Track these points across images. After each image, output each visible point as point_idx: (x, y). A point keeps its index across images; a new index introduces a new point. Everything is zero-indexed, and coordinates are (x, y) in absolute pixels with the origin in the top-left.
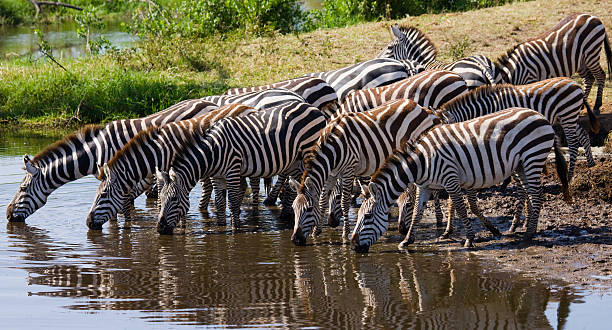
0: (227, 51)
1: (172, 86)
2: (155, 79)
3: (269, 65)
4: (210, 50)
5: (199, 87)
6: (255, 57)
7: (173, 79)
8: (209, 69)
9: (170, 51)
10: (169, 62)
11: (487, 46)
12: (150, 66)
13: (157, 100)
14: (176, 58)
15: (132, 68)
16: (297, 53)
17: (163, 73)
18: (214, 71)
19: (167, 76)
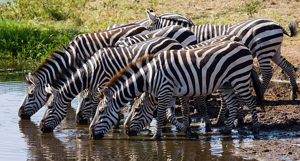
0: (79, 6)
1: (37, 31)
2: (24, 26)
3: (110, 16)
4: (66, 5)
5: (57, 32)
6: (99, 10)
7: (38, 26)
8: (65, 19)
9: (36, 5)
10: (35, 13)
11: (274, 4)
12: (21, 16)
13: (25, 42)
14: (40, 10)
15: (8, 17)
16: (131, 8)
17: (30, 21)
18: (69, 20)
19: (34, 24)
